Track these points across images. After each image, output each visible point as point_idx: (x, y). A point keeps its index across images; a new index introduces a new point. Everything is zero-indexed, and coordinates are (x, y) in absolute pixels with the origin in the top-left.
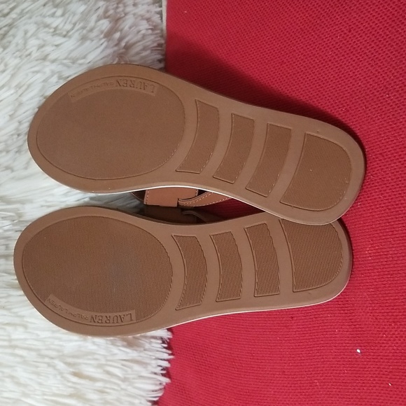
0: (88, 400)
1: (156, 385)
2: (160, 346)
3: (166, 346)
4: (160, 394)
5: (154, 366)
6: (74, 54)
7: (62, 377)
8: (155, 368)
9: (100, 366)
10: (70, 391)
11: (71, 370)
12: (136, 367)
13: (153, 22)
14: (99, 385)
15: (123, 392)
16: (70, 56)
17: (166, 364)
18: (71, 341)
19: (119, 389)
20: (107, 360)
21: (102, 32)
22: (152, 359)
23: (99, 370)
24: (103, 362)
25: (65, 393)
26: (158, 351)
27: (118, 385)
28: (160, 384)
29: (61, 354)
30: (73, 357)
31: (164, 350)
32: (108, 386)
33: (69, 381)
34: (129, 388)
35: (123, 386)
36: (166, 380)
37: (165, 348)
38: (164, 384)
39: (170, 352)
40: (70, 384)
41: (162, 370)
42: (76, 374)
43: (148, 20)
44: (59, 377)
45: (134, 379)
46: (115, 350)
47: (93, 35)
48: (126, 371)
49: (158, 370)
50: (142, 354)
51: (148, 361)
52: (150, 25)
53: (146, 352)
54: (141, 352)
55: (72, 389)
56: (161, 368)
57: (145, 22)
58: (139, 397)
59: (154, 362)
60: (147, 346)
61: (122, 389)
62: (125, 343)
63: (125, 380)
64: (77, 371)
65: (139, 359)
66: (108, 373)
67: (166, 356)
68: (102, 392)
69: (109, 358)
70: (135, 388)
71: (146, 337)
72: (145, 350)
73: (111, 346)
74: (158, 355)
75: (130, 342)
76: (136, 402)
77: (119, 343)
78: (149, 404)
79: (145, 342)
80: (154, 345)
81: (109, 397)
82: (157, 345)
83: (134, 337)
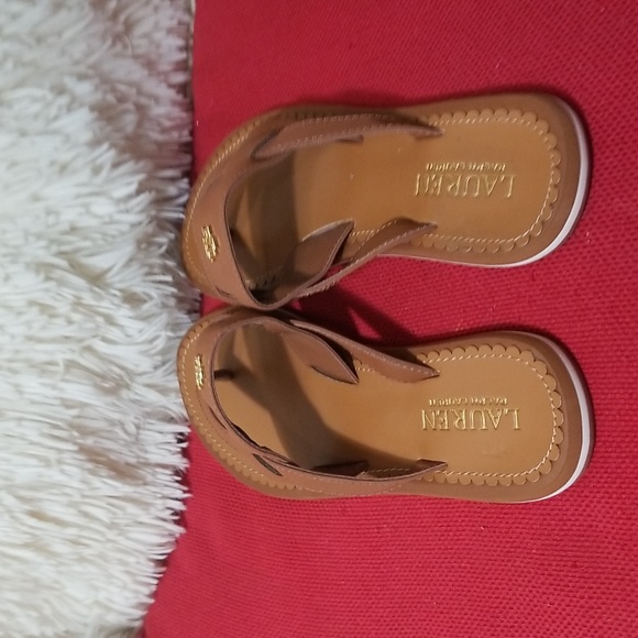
0: (53, 555)
1: (164, 536)
2: (169, 478)
3: (179, 478)
4: (169, 551)
5: (161, 507)
7: (13, 517)
8: (163, 510)
9: (72, 505)
10: (24, 538)
11: (27, 507)
12: (131, 509)
14: (71, 532)
15: (109, 545)
17: (179, 506)
18: (26, 466)
19: (103, 539)
20: (84, 496)
22: (156, 498)
23: (72, 511)
24: (77, 498)
25: (17, 542)
26: (166, 486)
27: (102, 534)
28: (170, 535)
29: (9, 483)
30: (31, 488)
31: (177, 485)
32: (84, 533)
33: (23, 524)
34: (119, 538)
35: (111, 535)
36: (178, 530)
37: (177, 481)
38: (178, 535)
39: (186, 488)
40: (25, 529)
41: (173, 514)
42: (34, 514)
44: (6, 517)
45: (127, 525)
46: (96, 482)
48: (115, 514)
49: (167, 514)
50: (140, 489)
51: (150, 501)
53: (148, 487)
54: (138, 485)
55: (28, 536)
56: (171, 512)
58: (137, 554)
59: (159, 502)
60: (149, 478)
61: (109, 540)
62: (113, 473)
63: (112, 526)
64: (36, 509)
65: (136, 496)
66: (86, 515)
67: (180, 494)
68: (75, 543)
69: (87, 493)
70: (128, 539)
71: (148, 464)
72: (145, 484)
73: (90, 476)
74: (167, 492)
75: (122, 471)
76: (131, 560)
77: (104, 472)
78: (152, 564)
79: (146, 473)
80: (160, 476)
81: (86, 552)
82: (165, 477)
83: (128, 464)
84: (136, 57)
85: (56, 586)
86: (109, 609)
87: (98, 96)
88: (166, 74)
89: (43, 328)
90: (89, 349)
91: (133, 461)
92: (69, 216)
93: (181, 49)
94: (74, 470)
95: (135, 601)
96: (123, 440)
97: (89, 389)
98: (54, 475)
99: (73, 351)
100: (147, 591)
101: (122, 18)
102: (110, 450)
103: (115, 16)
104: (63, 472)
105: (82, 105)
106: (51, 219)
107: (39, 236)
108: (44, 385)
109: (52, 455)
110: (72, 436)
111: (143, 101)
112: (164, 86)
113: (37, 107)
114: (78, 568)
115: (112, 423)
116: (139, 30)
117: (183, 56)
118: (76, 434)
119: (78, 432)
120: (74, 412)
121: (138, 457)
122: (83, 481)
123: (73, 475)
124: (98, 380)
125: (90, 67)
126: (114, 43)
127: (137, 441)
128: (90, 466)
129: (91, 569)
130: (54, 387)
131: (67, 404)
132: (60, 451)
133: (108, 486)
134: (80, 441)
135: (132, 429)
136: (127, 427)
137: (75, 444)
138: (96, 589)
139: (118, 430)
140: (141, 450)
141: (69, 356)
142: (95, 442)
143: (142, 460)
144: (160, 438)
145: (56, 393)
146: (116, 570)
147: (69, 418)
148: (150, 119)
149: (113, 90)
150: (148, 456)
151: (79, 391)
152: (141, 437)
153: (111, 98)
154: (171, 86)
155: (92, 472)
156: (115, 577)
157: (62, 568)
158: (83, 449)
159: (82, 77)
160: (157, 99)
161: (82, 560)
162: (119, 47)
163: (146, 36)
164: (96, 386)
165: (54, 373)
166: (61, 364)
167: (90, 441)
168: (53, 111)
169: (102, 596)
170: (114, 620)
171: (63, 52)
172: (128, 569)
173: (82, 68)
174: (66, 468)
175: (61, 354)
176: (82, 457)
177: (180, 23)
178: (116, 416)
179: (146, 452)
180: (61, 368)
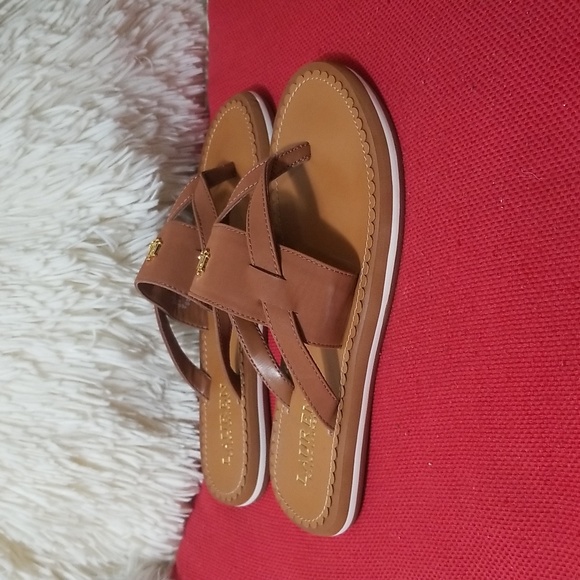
0: (93, 495)
1: (186, 481)
2: (191, 432)
4: (193, 494)
5: (184, 456)
6: (76, 56)
7: (56, 462)
8: (186, 459)
9: (107, 452)
10: (67, 480)
11: (69, 454)
12: (158, 457)
13: (191, 13)
14: (107, 475)
15: (141, 488)
16: (70, 58)
17: (198, 455)
18: (67, 419)
19: (135, 483)
20: (116, 445)
21: (114, 27)
22: (180, 448)
23: (106, 457)
24: (111, 447)
25: (61, 483)
26: (188, 438)
27: (134, 478)
28: (194, 480)
29: (54, 433)
30: (72, 438)
31: (196, 437)
32: (119, 477)
33: (66, 468)
34: (149, 482)
35: (142, 479)
36: (200, 477)
37: (197, 434)
38: (200, 481)
40: (68, 472)
41: (194, 463)
42: (74, 460)
43: (184, 11)
44: (52, 462)
45: (155, 471)
46: (126, 433)
47: (100, 31)
48: (144, 461)
49: (190, 462)
50: (166, 440)
51: (175, 450)
52: (185, 17)
53: (173, 439)
54: (162, 437)
55: (71, 478)
56: (193, 460)
57: (179, 14)
58: (165, 496)
59: (182, 452)
60: (174, 431)
61: (139, 484)
62: (141, 426)
63: (142, 471)
64: (76, 456)
65: (163, 446)
66: (119, 461)
68: (112, 485)
69: (120, 443)
70: (156, 482)
71: (172, 419)
72: (170, 436)
73: (121, 428)
74: (189, 443)
75: (149, 425)
76: (160, 501)
77: (133, 425)
78: (178, 506)
79: (171, 427)
80: (183, 430)
81: (121, 493)
82: (187, 430)
83: (155, 419)
84: (157, 74)
85: (99, 522)
86: (145, 544)
87: (123, 109)
88: (183, 87)
89: (77, 302)
90: (117, 320)
91: (159, 416)
92: (98, 209)
93: (197, 65)
94: (108, 423)
95: (165, 538)
96: (150, 398)
97: (117, 354)
98: (90, 427)
99: (104, 322)
100: (175, 528)
101: (145, 42)
102: (138, 407)
103: (138, 41)
104: (98, 424)
105: (108, 117)
106: (83, 213)
107: (73, 227)
108: (80, 351)
109: (88, 410)
110: (105, 393)
111: (163, 110)
112: (182, 97)
113: (70, 120)
114: (114, 507)
115: (141, 383)
116: (160, 52)
117: (200, 71)
118: (108, 392)
119: (110, 390)
120: (107, 374)
121: (164, 413)
122: (116, 432)
123: (106, 426)
124: (126, 347)
125: (116, 85)
126: (137, 64)
127: (163, 398)
128: (120, 419)
129: (126, 508)
130: (88, 353)
131: (101, 367)
132: (94, 406)
133: (137, 437)
134: (112, 398)
135: (158, 389)
136: (154, 387)
137: (107, 400)
138: (131, 525)
139: (146, 390)
140: (166, 407)
141: (101, 326)
142: (124, 399)
143: (167, 416)
144: (183, 397)
145: (89, 358)
146: (147, 509)
147: (102, 379)
148: (169, 126)
149: (137, 103)
150: (173, 412)
151: (110, 356)
152: (167, 396)
153: (133, 110)
154: (189, 97)
155: (122, 424)
156: (147, 516)
157: (100, 507)
158: (113, 405)
159: (109, 94)
160: (175, 109)
161: (117, 499)
162: (141, 67)
163: (166, 56)
164: (124, 352)
165: (89, 340)
166: (94, 333)
167: (120, 399)
168: (83, 123)
169: (138, 532)
170: (149, 553)
171: (93, 74)
172: (159, 509)
173: (110, 86)
174: (101, 421)
175: (94, 324)
176: (114, 412)
177: (197, 44)
178: (144, 378)
179: (171, 409)
180: (94, 337)
